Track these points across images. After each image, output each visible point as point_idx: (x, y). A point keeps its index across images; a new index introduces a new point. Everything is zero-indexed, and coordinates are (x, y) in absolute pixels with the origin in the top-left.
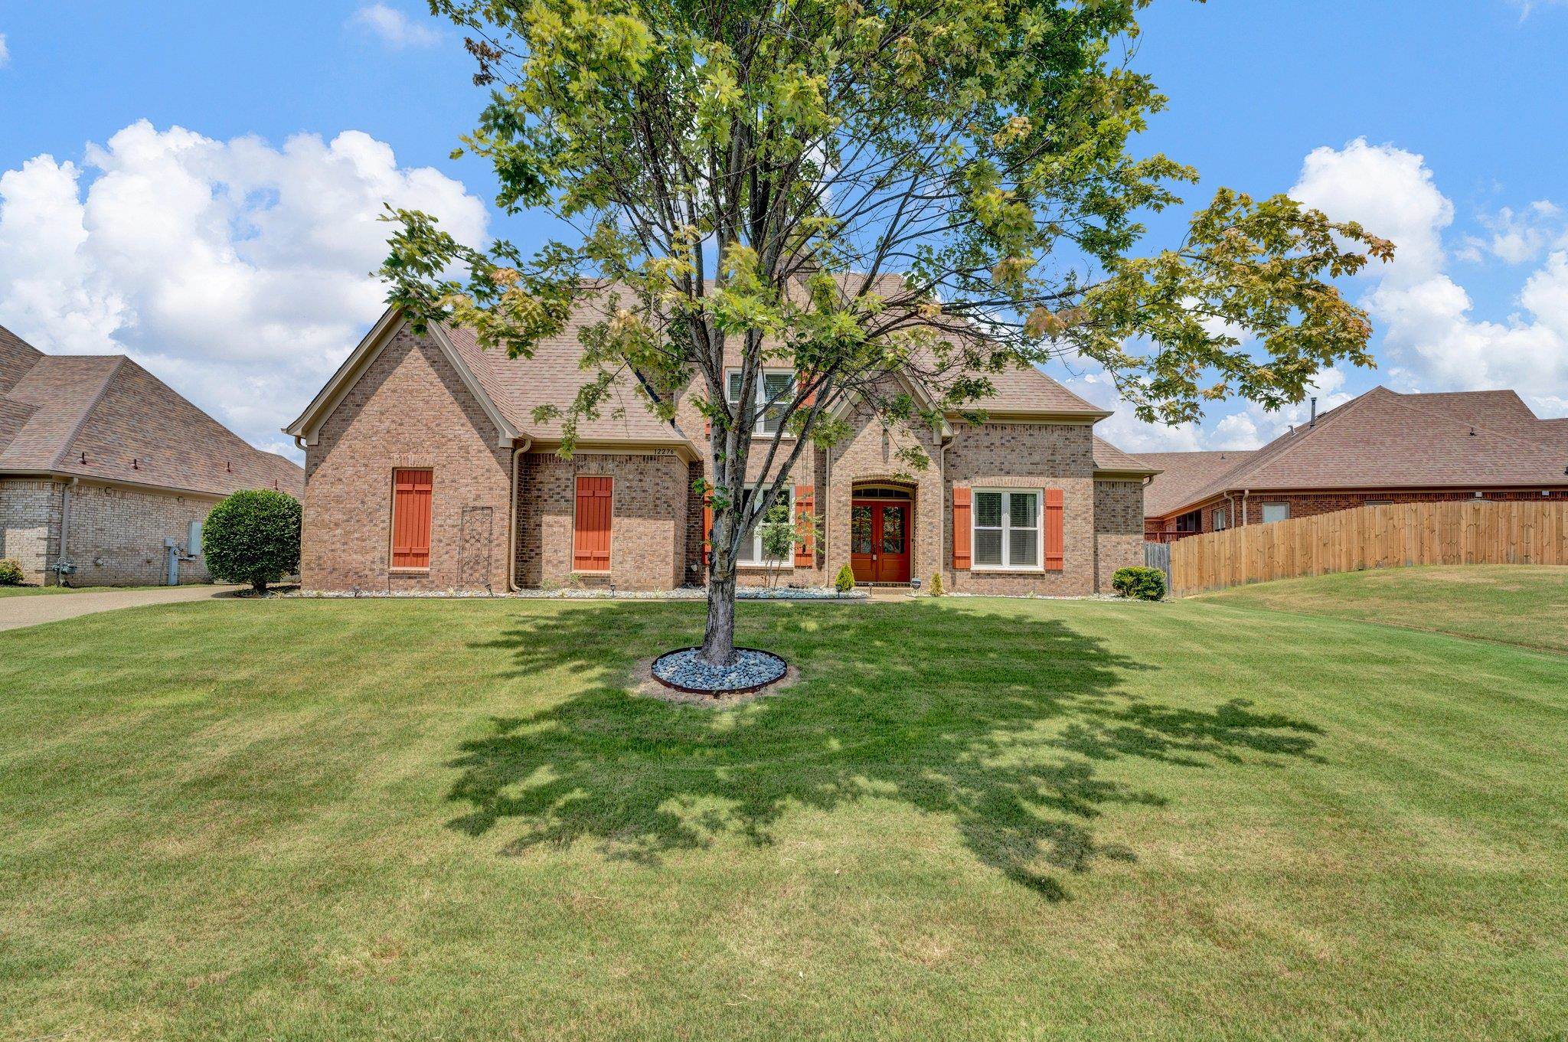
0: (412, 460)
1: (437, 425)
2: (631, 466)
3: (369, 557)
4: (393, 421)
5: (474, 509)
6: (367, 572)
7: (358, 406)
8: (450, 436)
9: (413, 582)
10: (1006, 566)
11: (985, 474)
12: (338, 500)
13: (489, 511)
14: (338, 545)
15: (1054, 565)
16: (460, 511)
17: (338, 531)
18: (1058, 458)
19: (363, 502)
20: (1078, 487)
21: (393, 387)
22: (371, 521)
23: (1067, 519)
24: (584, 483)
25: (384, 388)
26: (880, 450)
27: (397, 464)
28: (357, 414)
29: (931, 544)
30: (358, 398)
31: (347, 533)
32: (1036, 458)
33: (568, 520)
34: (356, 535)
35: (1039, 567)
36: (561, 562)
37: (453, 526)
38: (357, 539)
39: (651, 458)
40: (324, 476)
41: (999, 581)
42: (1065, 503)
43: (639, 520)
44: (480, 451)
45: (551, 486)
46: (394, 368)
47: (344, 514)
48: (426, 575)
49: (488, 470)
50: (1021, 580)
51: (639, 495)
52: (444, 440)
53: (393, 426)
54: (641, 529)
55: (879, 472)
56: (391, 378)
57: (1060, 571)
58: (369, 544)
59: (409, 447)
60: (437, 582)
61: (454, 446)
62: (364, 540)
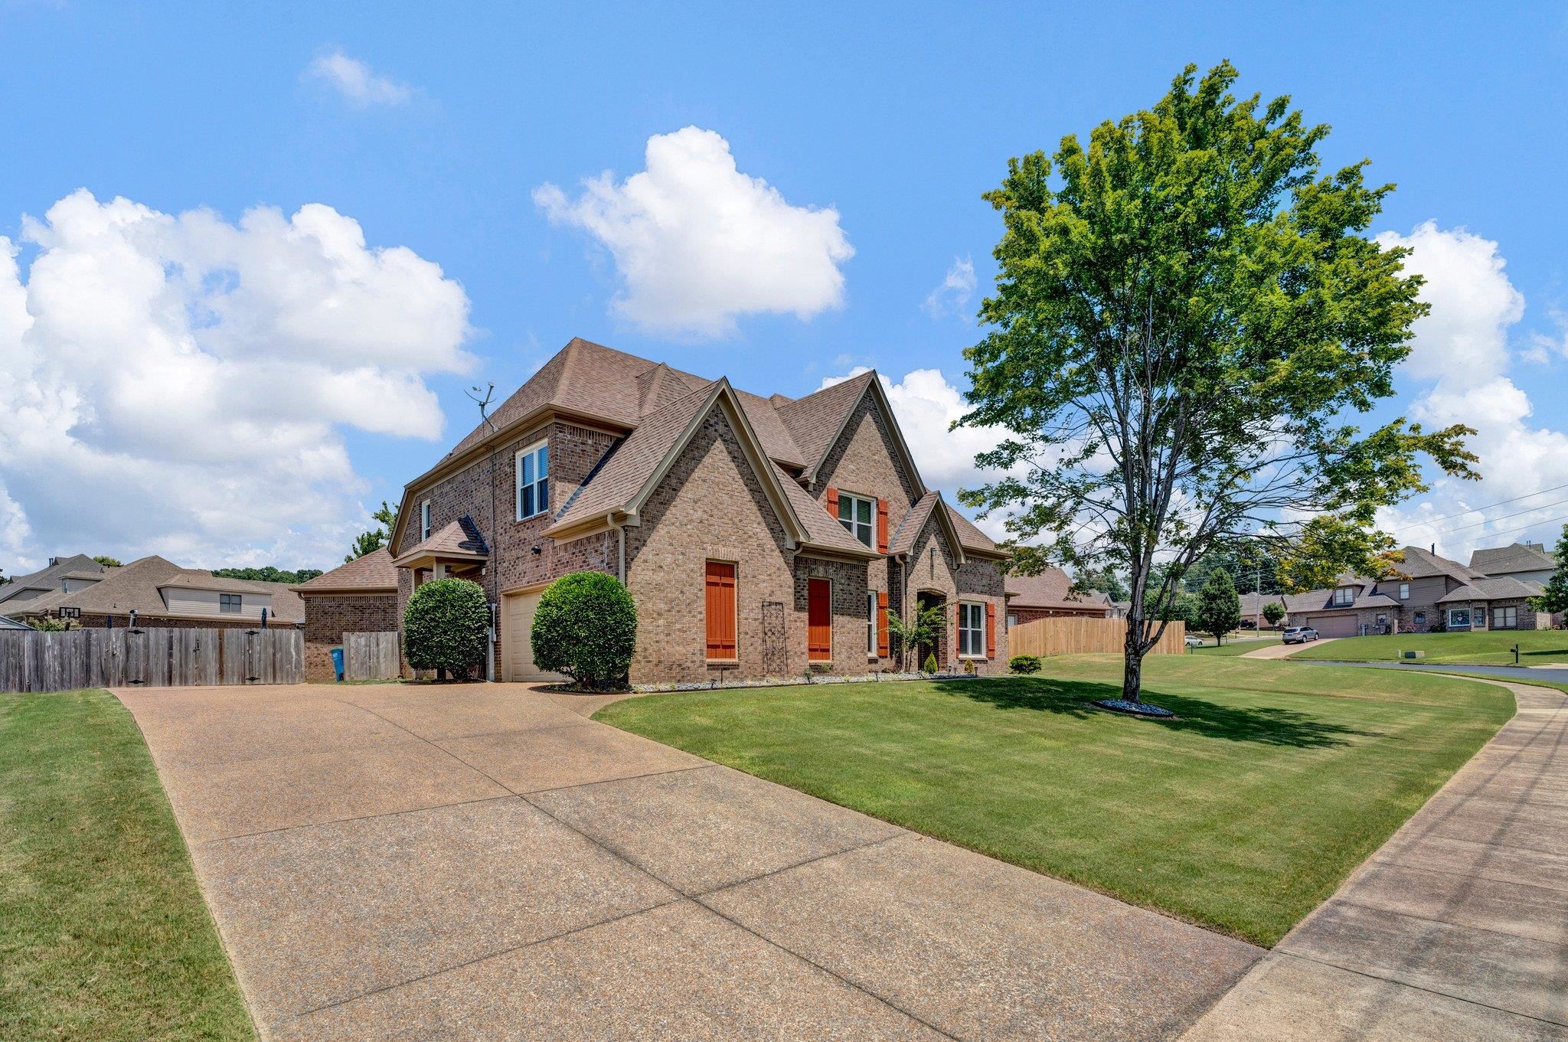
0: (724, 553)
1: (741, 521)
2: (842, 572)
3: (690, 649)
4: (705, 511)
5: (770, 604)
6: (689, 664)
7: (674, 490)
8: (751, 533)
9: (726, 673)
10: (970, 655)
12: (659, 587)
13: (780, 607)
14: (662, 636)
15: (991, 654)
16: (760, 605)
17: (661, 622)
18: (992, 583)
19: (682, 592)
20: (999, 603)
21: (703, 476)
22: (690, 612)
23: (996, 624)
24: (811, 583)
25: (695, 475)
26: (930, 570)
27: (710, 556)
28: (673, 499)
29: (952, 639)
30: (674, 481)
31: (669, 624)
32: (984, 582)
33: (805, 616)
34: (678, 626)
35: (984, 656)
37: (755, 620)
38: (679, 630)
39: (855, 566)
40: (645, 561)
42: (995, 613)
43: (849, 618)
44: (772, 551)
46: (703, 457)
47: (666, 603)
48: (736, 666)
49: (779, 569)
50: (979, 664)
52: (745, 536)
53: (705, 516)
55: (929, 585)
56: (700, 466)
57: (994, 658)
58: (689, 635)
59: (719, 540)
60: (745, 673)
61: (753, 542)
62: (685, 632)
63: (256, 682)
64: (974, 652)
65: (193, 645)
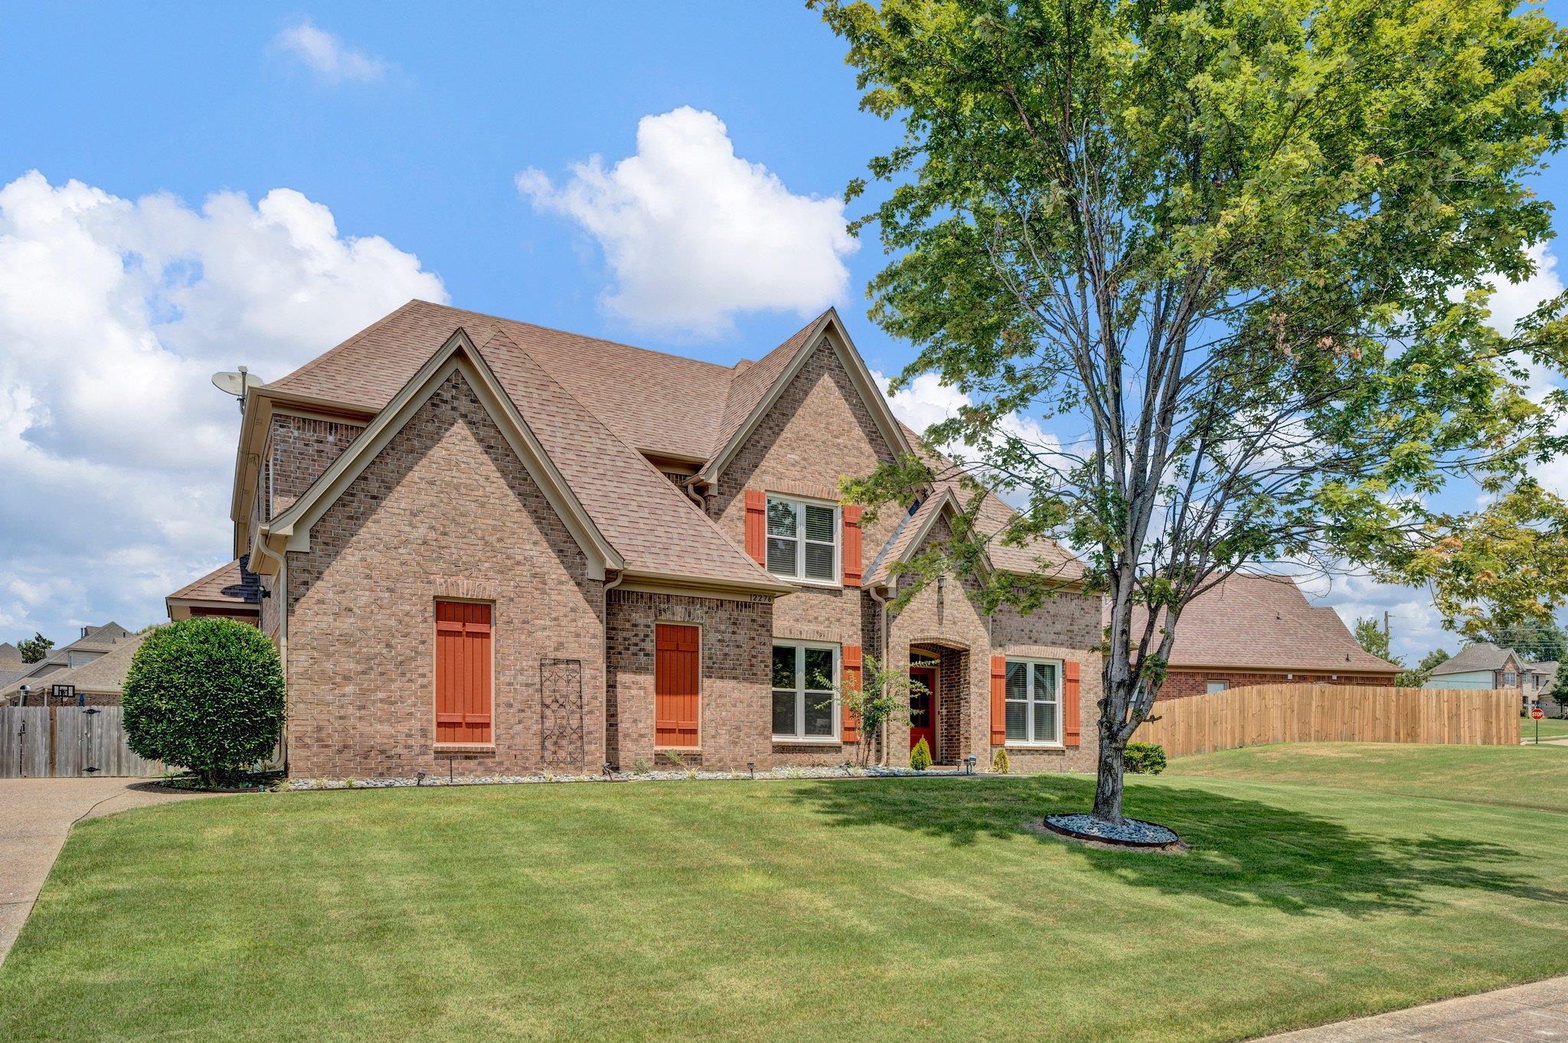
0: (465, 588)
1: (500, 540)
2: (722, 614)
3: (403, 728)
4: (432, 528)
5: (556, 662)
6: (400, 750)
7: (374, 497)
8: (519, 558)
9: (472, 764)
10: (1032, 743)
11: (1017, 642)
12: (346, 640)
13: (576, 666)
14: (351, 710)
15: (1072, 740)
16: (537, 664)
17: (349, 689)
18: (1075, 628)
19: (388, 646)
20: (1091, 660)
21: (429, 476)
22: (403, 674)
23: (1082, 693)
24: (665, 631)
25: (414, 475)
26: (936, 609)
27: (441, 591)
28: (372, 510)
29: (981, 717)
30: (374, 486)
31: (364, 692)
32: (1058, 627)
33: (649, 680)
34: (380, 695)
35: (1058, 744)
36: (642, 736)
37: (527, 685)
38: (382, 701)
39: (746, 605)
40: (321, 602)
41: (1028, 757)
42: (1082, 676)
43: (733, 683)
44: (561, 583)
45: (625, 634)
46: (428, 448)
47: (358, 662)
48: (491, 754)
49: (573, 610)
50: (1046, 757)
51: (733, 651)
52: (509, 563)
53: (433, 535)
54: (736, 694)
55: (934, 634)
56: (424, 461)
57: (1077, 747)
58: (402, 708)
59: (457, 567)
60: (507, 764)
61: (525, 571)
62: (393, 703)
63: (96, 774)
64: (1039, 736)
65: (17, 728)
